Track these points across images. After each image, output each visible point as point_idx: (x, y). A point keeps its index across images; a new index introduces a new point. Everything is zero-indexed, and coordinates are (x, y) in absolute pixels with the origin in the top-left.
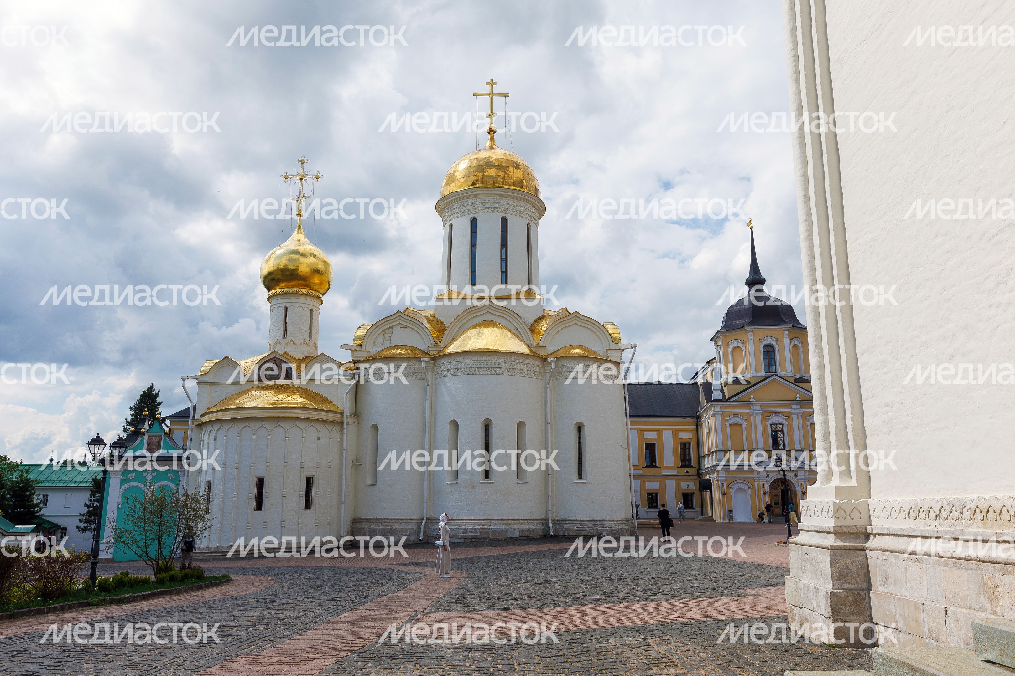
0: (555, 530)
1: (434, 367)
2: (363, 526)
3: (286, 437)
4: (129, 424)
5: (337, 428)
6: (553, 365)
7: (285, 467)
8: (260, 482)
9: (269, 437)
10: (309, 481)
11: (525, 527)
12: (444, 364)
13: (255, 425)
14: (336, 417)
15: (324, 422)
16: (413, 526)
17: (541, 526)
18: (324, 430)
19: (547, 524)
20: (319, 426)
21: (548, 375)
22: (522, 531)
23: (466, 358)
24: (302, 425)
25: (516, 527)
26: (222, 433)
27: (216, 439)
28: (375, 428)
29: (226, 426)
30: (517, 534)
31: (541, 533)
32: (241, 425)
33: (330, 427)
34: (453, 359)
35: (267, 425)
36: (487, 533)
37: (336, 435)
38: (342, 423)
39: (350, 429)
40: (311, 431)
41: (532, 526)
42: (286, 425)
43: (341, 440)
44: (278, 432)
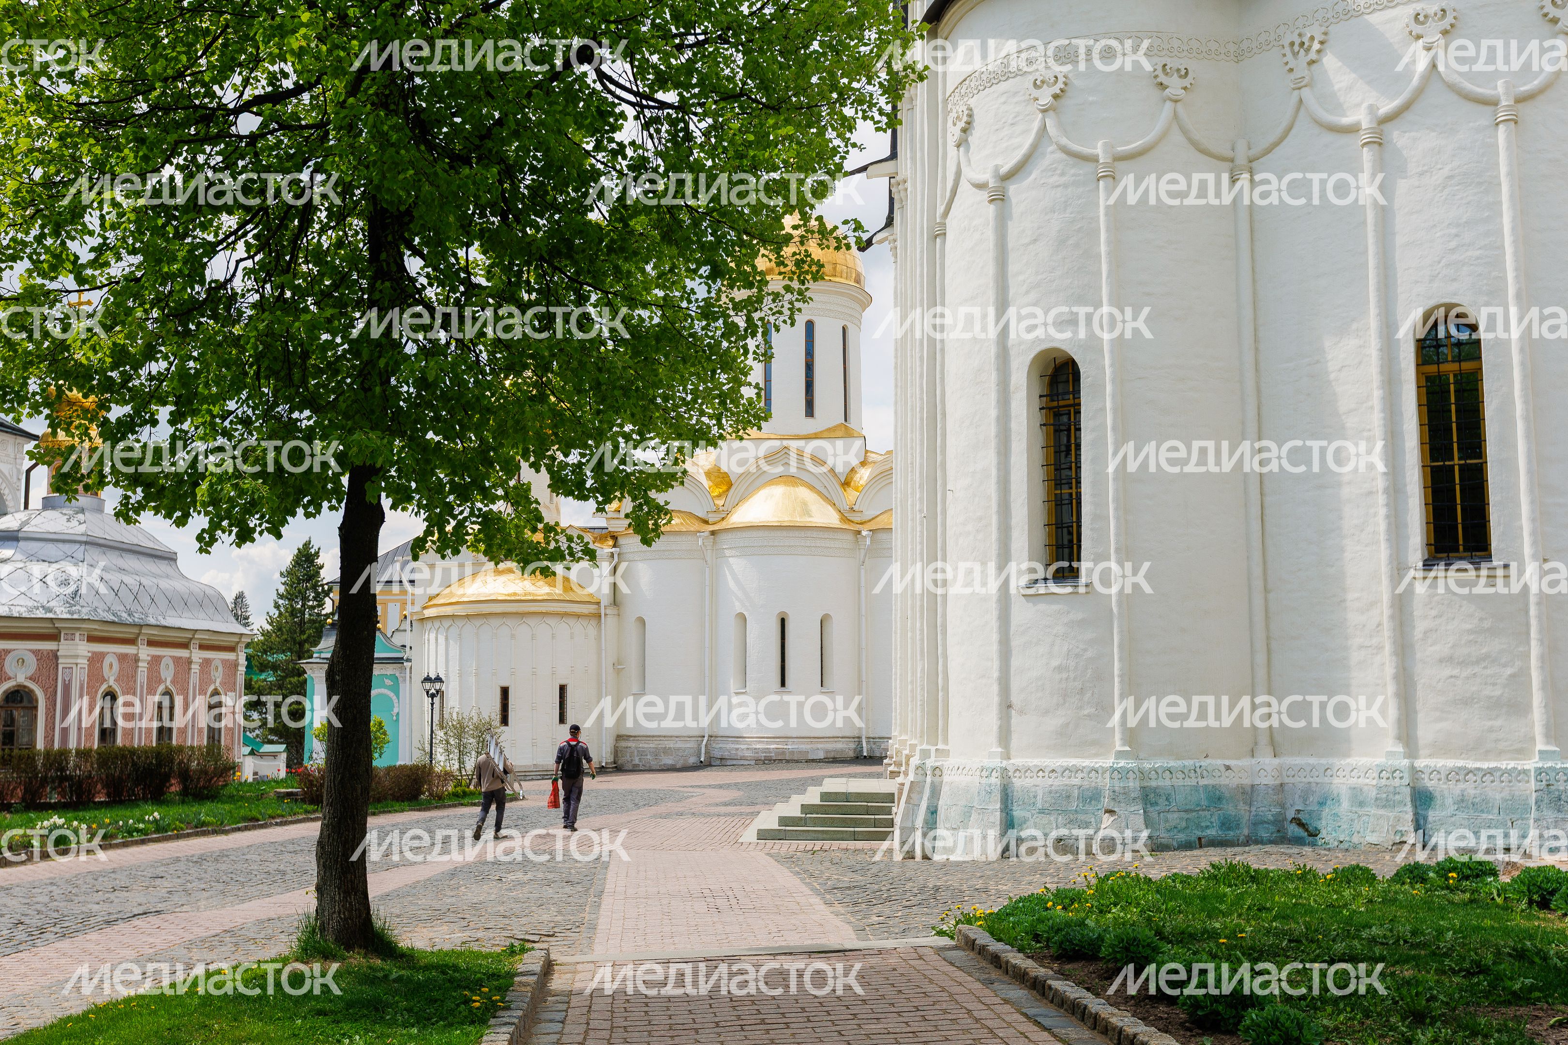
0: (871, 750)
1: (714, 543)
2: (630, 744)
3: (533, 637)
4: (281, 597)
5: (594, 622)
6: (868, 542)
7: (534, 674)
8: (505, 692)
9: (513, 636)
10: (562, 689)
11: (830, 746)
12: (725, 540)
13: (495, 622)
14: (592, 608)
15: (578, 616)
16: (692, 745)
17: (853, 746)
18: (578, 626)
19: (860, 743)
20: (572, 621)
21: (863, 552)
22: (827, 752)
23: (755, 534)
24: (552, 621)
25: (820, 746)
26: (454, 631)
27: (447, 639)
28: (642, 622)
29: (460, 623)
30: (821, 755)
31: (851, 754)
32: (478, 622)
33: (585, 622)
34: (739, 534)
35: (510, 622)
36: (783, 753)
37: (591, 630)
38: (599, 616)
39: (609, 623)
40: (562, 628)
41: (839, 746)
42: (532, 621)
43: (598, 638)
44: (523, 630)
